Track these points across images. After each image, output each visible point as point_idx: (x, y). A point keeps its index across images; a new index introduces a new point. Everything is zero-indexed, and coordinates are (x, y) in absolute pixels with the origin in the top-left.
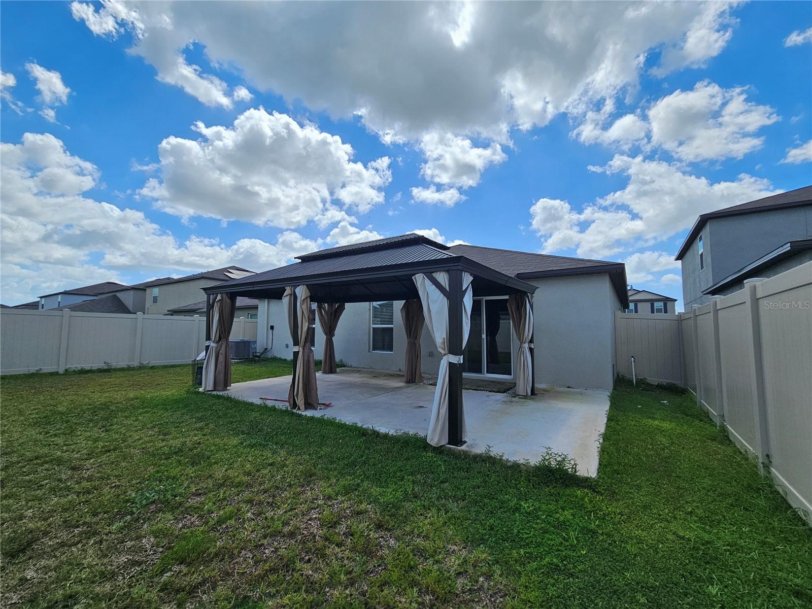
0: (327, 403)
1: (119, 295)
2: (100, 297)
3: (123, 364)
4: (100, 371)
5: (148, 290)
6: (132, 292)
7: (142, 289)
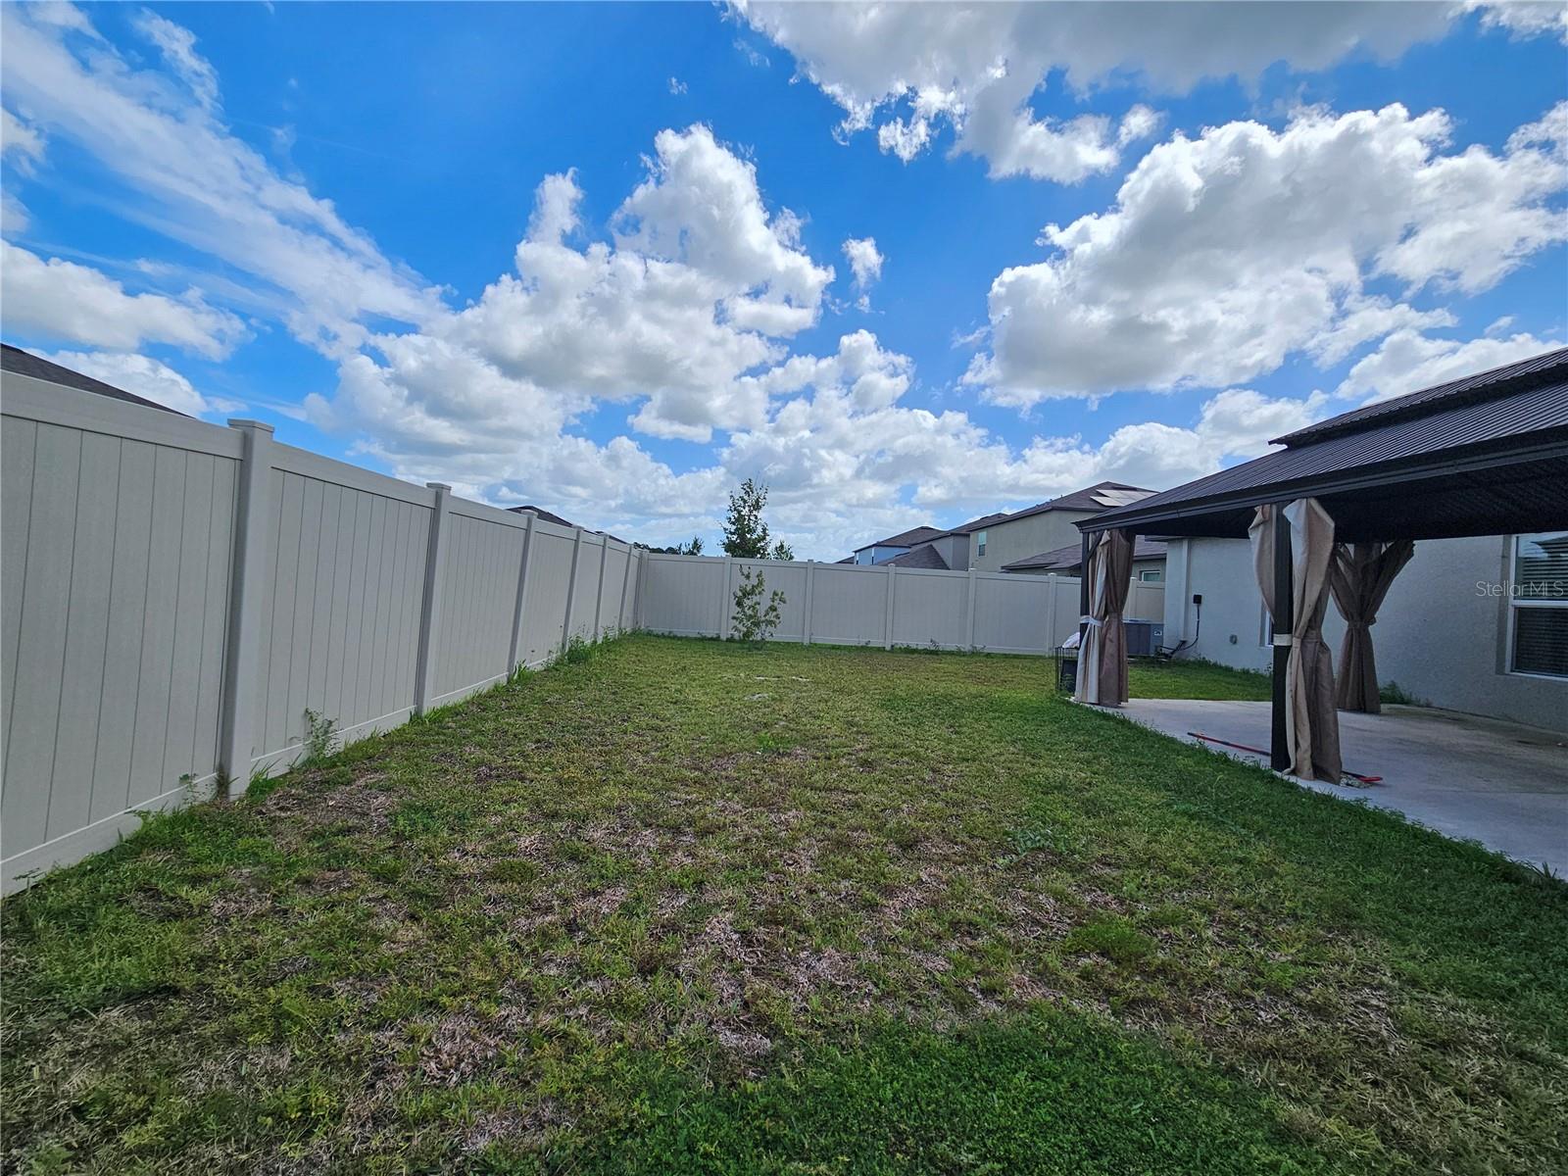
0: (1369, 776)
1: (935, 544)
2: (915, 549)
3: (951, 647)
4: (927, 652)
5: (973, 535)
6: (951, 541)
7: (963, 534)
